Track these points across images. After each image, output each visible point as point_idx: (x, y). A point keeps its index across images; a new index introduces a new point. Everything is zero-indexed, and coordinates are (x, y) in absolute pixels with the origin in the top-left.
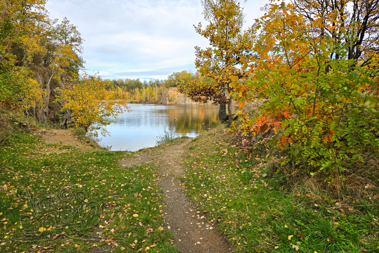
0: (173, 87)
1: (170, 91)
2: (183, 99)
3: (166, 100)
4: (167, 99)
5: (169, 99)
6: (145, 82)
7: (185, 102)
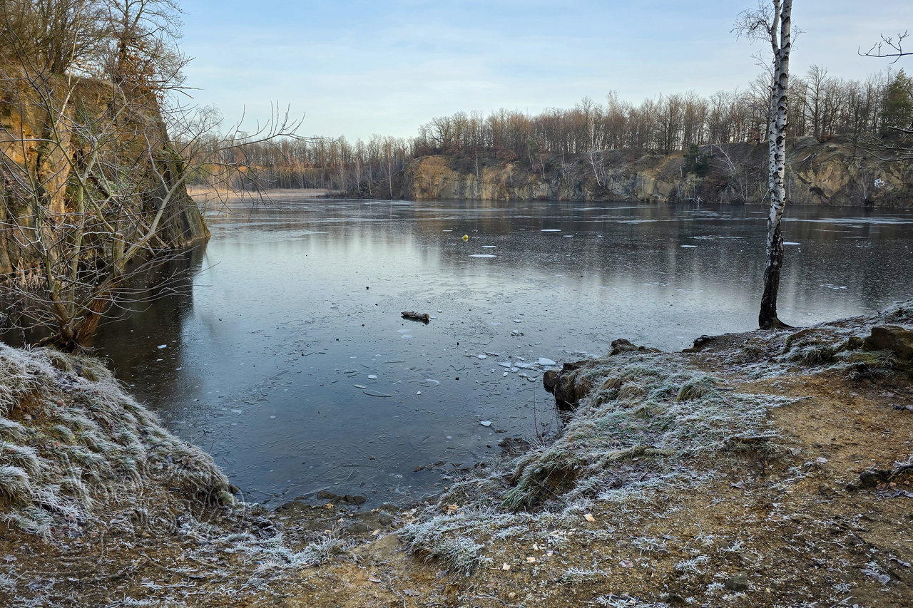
0: (431, 154)
1: (423, 166)
2: (456, 185)
3: (414, 189)
4: (416, 185)
5: (420, 186)
6: (360, 144)
7: (462, 194)
